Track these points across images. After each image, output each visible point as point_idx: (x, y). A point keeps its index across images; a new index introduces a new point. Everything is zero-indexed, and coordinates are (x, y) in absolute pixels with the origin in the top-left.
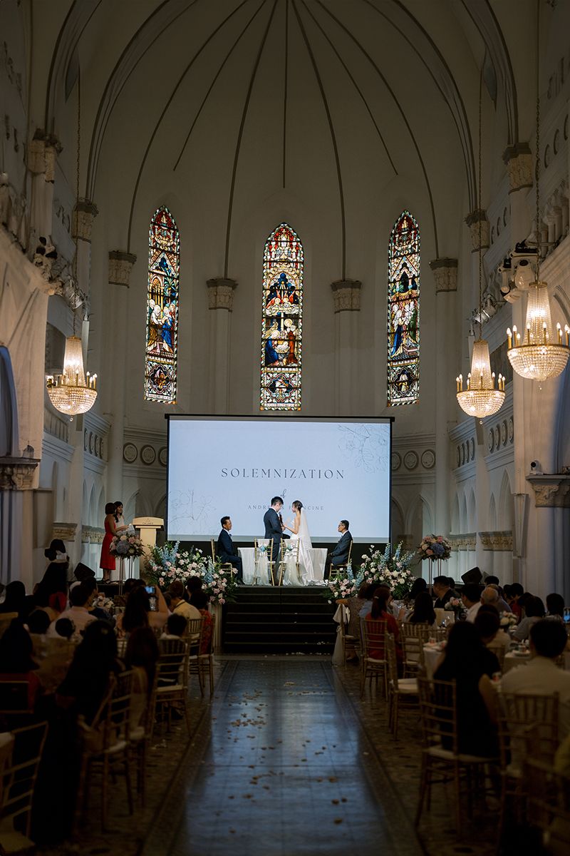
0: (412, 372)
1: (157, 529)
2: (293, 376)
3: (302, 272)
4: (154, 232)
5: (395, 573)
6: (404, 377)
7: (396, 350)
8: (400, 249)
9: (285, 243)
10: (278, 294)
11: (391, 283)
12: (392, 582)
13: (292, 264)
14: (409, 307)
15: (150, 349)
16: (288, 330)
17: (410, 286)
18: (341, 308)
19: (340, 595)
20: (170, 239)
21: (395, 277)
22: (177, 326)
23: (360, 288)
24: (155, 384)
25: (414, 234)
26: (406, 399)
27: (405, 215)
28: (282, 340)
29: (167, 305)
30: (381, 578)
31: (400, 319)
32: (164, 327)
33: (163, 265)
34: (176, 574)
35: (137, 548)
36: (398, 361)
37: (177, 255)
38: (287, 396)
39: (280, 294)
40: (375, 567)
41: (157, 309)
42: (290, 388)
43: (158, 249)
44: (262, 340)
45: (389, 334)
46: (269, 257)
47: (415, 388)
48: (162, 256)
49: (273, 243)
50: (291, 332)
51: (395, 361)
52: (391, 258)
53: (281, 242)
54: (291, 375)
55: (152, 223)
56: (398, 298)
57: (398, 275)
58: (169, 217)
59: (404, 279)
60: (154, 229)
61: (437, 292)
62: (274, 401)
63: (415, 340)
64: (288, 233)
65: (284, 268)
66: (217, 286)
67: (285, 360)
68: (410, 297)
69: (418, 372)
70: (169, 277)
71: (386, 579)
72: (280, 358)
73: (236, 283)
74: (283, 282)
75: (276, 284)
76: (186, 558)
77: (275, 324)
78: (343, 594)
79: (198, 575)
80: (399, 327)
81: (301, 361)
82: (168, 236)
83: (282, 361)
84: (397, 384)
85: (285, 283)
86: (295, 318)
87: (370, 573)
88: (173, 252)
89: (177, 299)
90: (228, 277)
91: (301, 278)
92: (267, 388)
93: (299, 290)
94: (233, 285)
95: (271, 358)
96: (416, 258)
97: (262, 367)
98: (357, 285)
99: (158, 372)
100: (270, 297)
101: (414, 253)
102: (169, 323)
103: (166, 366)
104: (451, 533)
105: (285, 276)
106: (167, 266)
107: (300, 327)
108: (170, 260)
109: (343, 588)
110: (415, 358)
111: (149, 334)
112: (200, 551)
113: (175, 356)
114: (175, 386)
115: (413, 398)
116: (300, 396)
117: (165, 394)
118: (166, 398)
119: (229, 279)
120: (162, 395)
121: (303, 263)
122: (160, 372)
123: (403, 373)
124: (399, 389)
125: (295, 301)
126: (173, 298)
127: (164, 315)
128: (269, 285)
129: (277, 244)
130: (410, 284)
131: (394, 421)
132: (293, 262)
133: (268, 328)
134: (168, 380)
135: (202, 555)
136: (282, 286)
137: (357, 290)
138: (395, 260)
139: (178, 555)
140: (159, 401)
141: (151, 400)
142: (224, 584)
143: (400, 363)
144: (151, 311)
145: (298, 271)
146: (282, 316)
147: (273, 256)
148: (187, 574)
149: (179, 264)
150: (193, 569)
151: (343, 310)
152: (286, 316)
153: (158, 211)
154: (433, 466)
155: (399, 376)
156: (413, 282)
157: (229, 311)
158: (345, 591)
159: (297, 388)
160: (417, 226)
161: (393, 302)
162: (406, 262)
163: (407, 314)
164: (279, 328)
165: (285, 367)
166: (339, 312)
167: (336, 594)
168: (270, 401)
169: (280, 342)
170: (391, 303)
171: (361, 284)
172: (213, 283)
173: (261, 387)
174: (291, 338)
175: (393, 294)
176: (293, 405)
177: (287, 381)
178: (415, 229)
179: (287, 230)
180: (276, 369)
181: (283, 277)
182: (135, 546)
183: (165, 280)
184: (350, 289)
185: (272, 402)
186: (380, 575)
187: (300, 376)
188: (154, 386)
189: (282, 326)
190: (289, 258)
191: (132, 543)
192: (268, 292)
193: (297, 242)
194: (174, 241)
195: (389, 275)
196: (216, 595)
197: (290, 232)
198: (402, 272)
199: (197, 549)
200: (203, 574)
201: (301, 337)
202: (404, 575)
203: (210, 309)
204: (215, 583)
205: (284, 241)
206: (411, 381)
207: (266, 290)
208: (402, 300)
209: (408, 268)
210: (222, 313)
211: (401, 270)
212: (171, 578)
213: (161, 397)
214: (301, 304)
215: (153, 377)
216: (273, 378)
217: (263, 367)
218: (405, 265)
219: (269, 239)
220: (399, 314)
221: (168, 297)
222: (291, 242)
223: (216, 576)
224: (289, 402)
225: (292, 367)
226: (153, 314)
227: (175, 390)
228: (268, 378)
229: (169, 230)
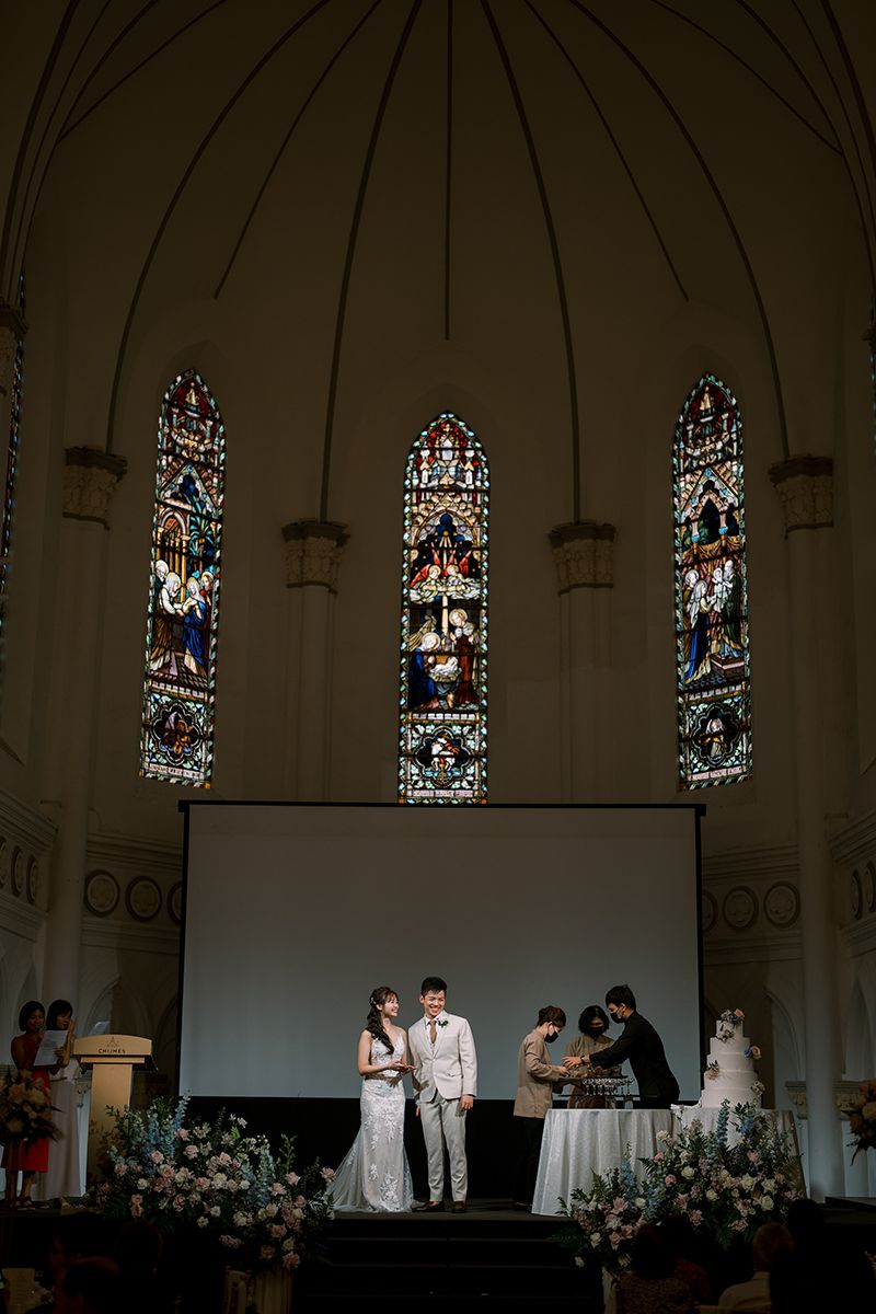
0: (734, 712)
1: (136, 1067)
2: (470, 732)
3: (486, 511)
4: (170, 422)
5: (747, 1182)
6: (715, 726)
7: (696, 668)
8: (697, 453)
9: (451, 453)
10: (436, 556)
11: (680, 525)
12: (739, 1206)
13: (465, 496)
14: (722, 576)
15: (155, 666)
16: (458, 632)
17: (724, 528)
18: (573, 582)
19: (605, 1242)
20: (204, 438)
21: (688, 513)
22: (217, 619)
23: (611, 538)
24: (164, 744)
25: (728, 419)
26: (723, 772)
27: (706, 384)
28: (445, 653)
29: (196, 574)
30: (711, 1195)
31: (703, 600)
32: (187, 621)
33: (187, 491)
34: (174, 1183)
35: (33, 1115)
36: (701, 690)
37: (219, 471)
38: (457, 774)
39: (441, 557)
40: (694, 1164)
41: (173, 581)
42: (462, 758)
43: (177, 457)
44: (403, 654)
45: (678, 634)
46: (415, 482)
47: (742, 747)
48: (186, 471)
49: (425, 454)
50: (464, 638)
51: (693, 692)
52: (679, 475)
53: (441, 449)
54: (466, 729)
55: (165, 401)
56: (696, 557)
57: (695, 508)
58: (203, 394)
59: (709, 515)
60: (169, 415)
61: (787, 531)
62: (429, 785)
63: (737, 642)
64: (456, 434)
65: (447, 503)
66: (304, 538)
67: (451, 696)
68: (725, 552)
69: (746, 713)
70: (202, 517)
71: (725, 1195)
72: (441, 691)
73: (345, 531)
74: (446, 533)
75: (430, 538)
76: (204, 1141)
77: (430, 621)
78: (615, 1238)
79: (232, 1184)
80: (702, 616)
81: (486, 698)
82: (198, 432)
83: (445, 698)
84: (700, 741)
85: (451, 535)
86: (471, 607)
87: (680, 1179)
88: (210, 465)
89: (218, 563)
90: (329, 520)
91: (485, 524)
92: (414, 756)
93: (481, 549)
94: (339, 535)
95: (422, 692)
96: (735, 468)
97: (401, 711)
98: (605, 532)
99: (172, 716)
100: (420, 563)
101: (730, 458)
102: (198, 613)
103: (191, 705)
104: (845, 1078)
105: (451, 520)
106: (196, 492)
107: (483, 626)
108: (204, 481)
109: (613, 1223)
110: (739, 683)
111: (155, 635)
112: (242, 1122)
113: (212, 684)
114: (210, 750)
115: (737, 770)
116: (484, 774)
117: (188, 766)
118: (189, 774)
119: (331, 524)
120: (181, 767)
121: (487, 492)
122: (177, 718)
123: (713, 715)
124: (707, 749)
125: (471, 571)
126: (207, 561)
127: (189, 594)
128: (417, 538)
129: (432, 455)
130: (723, 524)
131: (704, 813)
132: (467, 491)
133: (414, 629)
134: (194, 736)
135: (245, 1133)
136: (445, 542)
137: (607, 542)
138: (688, 476)
139: (184, 1133)
140: (173, 781)
141: (155, 778)
142: (298, 1213)
143: (705, 695)
144: (159, 585)
145: (477, 510)
146: (445, 603)
147: (425, 480)
148: (204, 1183)
149: (222, 491)
150: (222, 1169)
151: (577, 586)
152: (454, 604)
153: (179, 379)
154: (793, 920)
155: (704, 723)
156: (730, 520)
157: (331, 591)
158: (619, 1230)
159: (477, 757)
160: (734, 401)
161: (687, 565)
162: (713, 479)
163: (717, 589)
164: (438, 630)
165: (451, 711)
166: (567, 591)
167: (596, 1237)
168: (421, 784)
169: (441, 659)
170: (681, 568)
171: (613, 530)
172: (297, 532)
173: (400, 755)
174: (464, 650)
175: (685, 548)
176: (469, 794)
177: (455, 742)
178: (731, 409)
179: (453, 425)
180: (431, 716)
181: (446, 522)
182: (27, 1109)
183: (192, 523)
184: (589, 541)
185: (424, 788)
186: (708, 1184)
187: (484, 731)
188: (164, 749)
189: (445, 625)
190: (459, 483)
191: (18, 1101)
192: (415, 555)
193: (476, 449)
194: (212, 442)
195: (675, 508)
196: (277, 1244)
197: (460, 431)
198: (704, 501)
199: (233, 1118)
200: (245, 1184)
201: (485, 647)
202: (769, 1185)
203: (289, 586)
204: (274, 1208)
205: (447, 449)
206: (731, 733)
207: (410, 549)
208: (706, 561)
209: (717, 492)
210: (316, 594)
211: (701, 496)
212: (163, 1194)
213: (178, 772)
214: (485, 578)
215: (160, 728)
216: (425, 734)
217: (406, 712)
218: (709, 486)
219: (417, 444)
220: (701, 589)
221: (198, 558)
222: (463, 449)
223: (279, 1189)
224: (461, 788)
225: (468, 712)
226: (164, 592)
227: (210, 757)
228: (415, 736)
229: (203, 419)
